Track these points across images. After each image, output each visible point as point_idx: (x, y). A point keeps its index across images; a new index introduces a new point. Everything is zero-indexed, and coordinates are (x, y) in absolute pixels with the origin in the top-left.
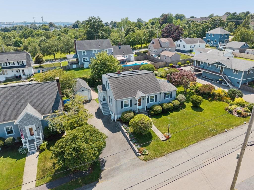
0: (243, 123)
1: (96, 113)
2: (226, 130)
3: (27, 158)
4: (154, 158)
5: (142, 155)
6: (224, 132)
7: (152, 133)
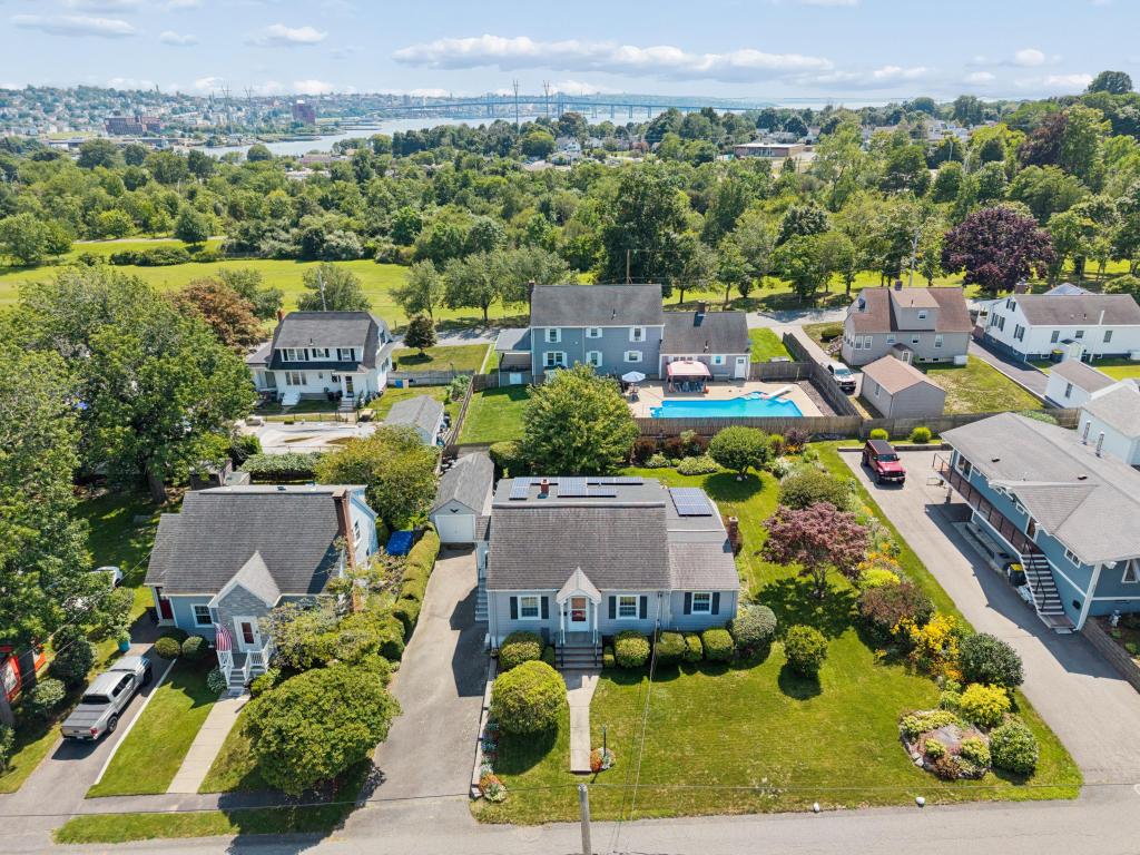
0: (913, 802)
1: (459, 602)
2: (817, 806)
3: (217, 704)
4: (508, 822)
5: (481, 800)
6: (806, 811)
7: (560, 733)
